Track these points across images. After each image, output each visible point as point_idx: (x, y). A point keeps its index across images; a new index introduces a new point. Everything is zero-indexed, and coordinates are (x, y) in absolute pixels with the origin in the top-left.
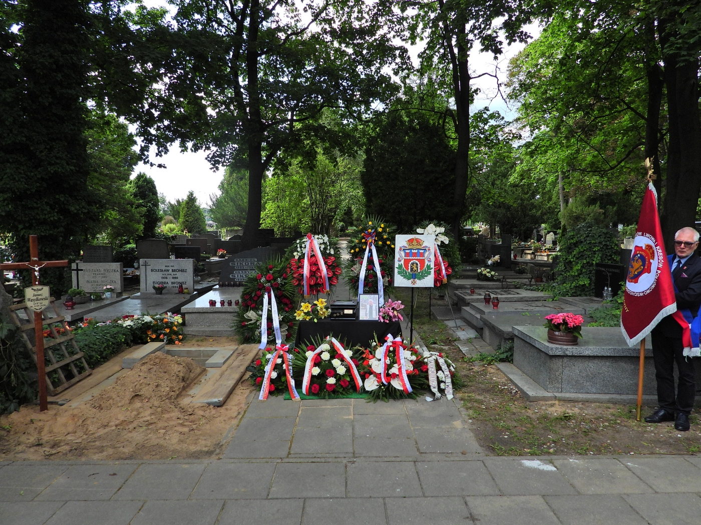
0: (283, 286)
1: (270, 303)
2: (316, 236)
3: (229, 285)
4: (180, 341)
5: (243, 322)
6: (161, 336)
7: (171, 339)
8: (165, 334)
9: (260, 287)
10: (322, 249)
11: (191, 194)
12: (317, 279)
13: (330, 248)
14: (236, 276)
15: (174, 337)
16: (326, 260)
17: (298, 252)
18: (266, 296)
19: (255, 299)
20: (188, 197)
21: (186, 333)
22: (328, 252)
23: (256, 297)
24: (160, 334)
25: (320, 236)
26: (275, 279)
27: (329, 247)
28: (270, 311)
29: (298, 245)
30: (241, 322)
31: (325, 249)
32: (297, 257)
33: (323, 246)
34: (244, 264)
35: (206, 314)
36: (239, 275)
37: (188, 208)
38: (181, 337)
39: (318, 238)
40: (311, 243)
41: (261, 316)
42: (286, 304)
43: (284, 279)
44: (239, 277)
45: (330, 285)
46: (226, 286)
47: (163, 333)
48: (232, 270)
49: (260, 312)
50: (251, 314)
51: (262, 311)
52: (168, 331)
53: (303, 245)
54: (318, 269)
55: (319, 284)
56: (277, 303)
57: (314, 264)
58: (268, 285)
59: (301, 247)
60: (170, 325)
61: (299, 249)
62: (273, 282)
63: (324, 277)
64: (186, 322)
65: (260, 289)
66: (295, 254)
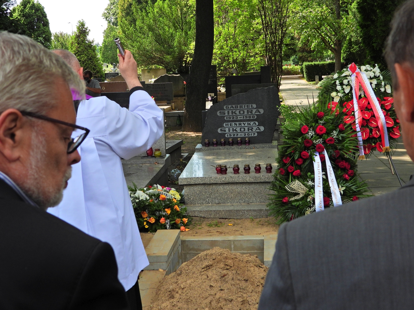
0: (340, 141)
1: (324, 169)
2: (363, 68)
3: (219, 144)
4: (186, 225)
5: (284, 197)
6: (162, 220)
7: (174, 223)
8: (167, 217)
9: (308, 145)
10: (374, 86)
11: (83, 25)
12: (371, 131)
13: (385, 85)
14: (227, 130)
15: (178, 221)
16: (383, 102)
17: (337, 91)
18: (317, 159)
19: (299, 163)
20: (78, 28)
21: (190, 214)
22: (382, 90)
23: (300, 160)
24: (160, 217)
25: (368, 67)
26: (328, 133)
27: (383, 83)
28: (325, 181)
29: (338, 82)
30: (279, 197)
31: (378, 85)
32: (337, 100)
33: (375, 82)
34: (237, 112)
35: (214, 187)
36: (231, 129)
37: (78, 44)
38: (185, 220)
39: (366, 70)
40: (357, 77)
41: (313, 187)
42: (344, 170)
43: (341, 131)
44: (231, 131)
45: (390, 138)
46: (213, 144)
47: (164, 216)
48: (221, 122)
49: (310, 183)
50: (296, 185)
51: (313, 180)
52: (169, 211)
53: (345, 82)
54: (374, 117)
55: (374, 138)
56: (333, 168)
57: (367, 108)
58: (318, 141)
59: (342, 84)
60: (169, 204)
61: (339, 88)
62: (325, 136)
63: (382, 126)
64: (186, 198)
65: (307, 148)
66: (334, 94)
